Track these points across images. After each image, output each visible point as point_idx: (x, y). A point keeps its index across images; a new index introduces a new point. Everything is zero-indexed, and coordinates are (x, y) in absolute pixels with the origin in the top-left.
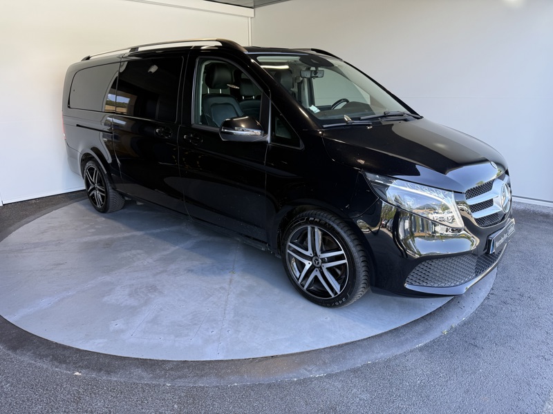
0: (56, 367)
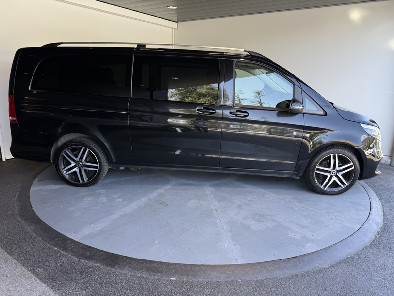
0: (154, 276)
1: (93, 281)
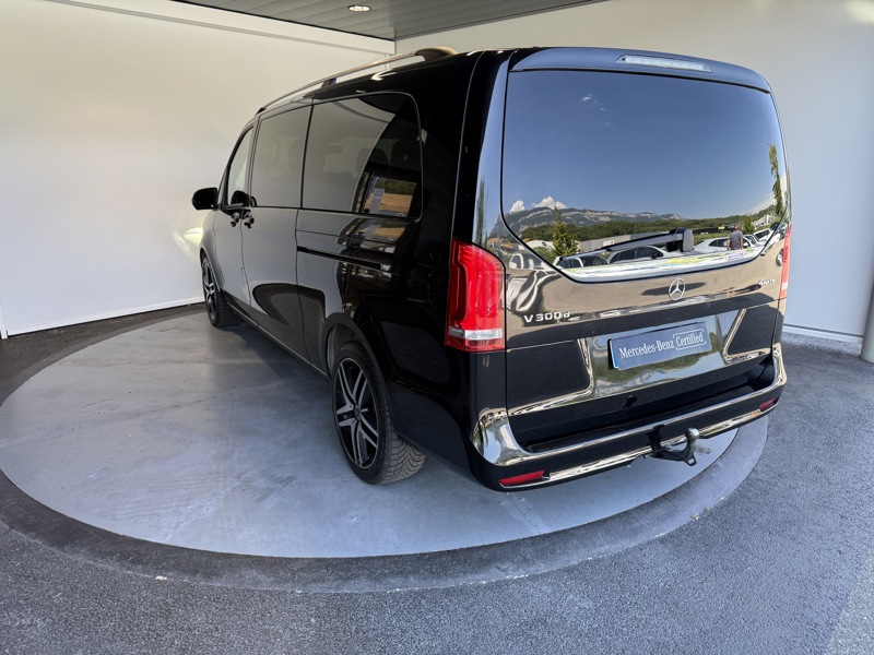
0: (128, 569)
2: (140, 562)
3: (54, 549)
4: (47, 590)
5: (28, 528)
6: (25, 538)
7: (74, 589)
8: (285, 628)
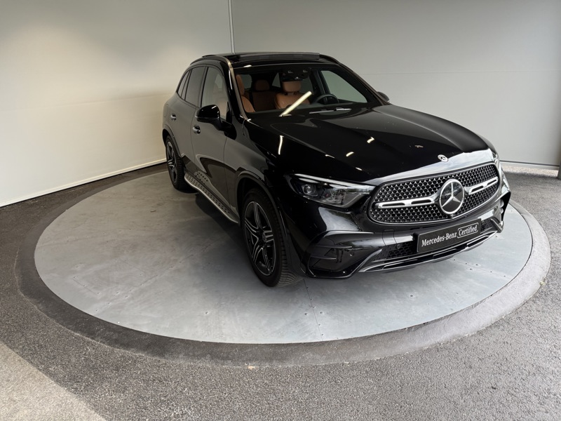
0: (223, 364)
1: (134, 379)
2: (227, 358)
3: (157, 358)
4: (176, 388)
5: (127, 346)
6: (129, 353)
7: (194, 384)
8: (356, 387)
